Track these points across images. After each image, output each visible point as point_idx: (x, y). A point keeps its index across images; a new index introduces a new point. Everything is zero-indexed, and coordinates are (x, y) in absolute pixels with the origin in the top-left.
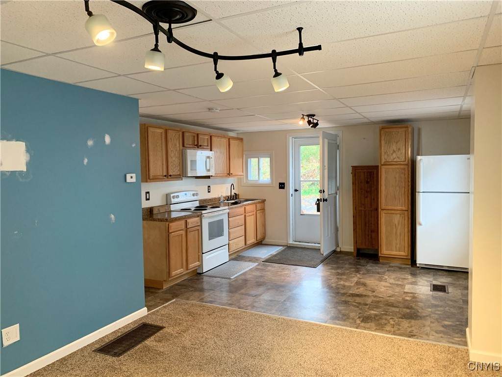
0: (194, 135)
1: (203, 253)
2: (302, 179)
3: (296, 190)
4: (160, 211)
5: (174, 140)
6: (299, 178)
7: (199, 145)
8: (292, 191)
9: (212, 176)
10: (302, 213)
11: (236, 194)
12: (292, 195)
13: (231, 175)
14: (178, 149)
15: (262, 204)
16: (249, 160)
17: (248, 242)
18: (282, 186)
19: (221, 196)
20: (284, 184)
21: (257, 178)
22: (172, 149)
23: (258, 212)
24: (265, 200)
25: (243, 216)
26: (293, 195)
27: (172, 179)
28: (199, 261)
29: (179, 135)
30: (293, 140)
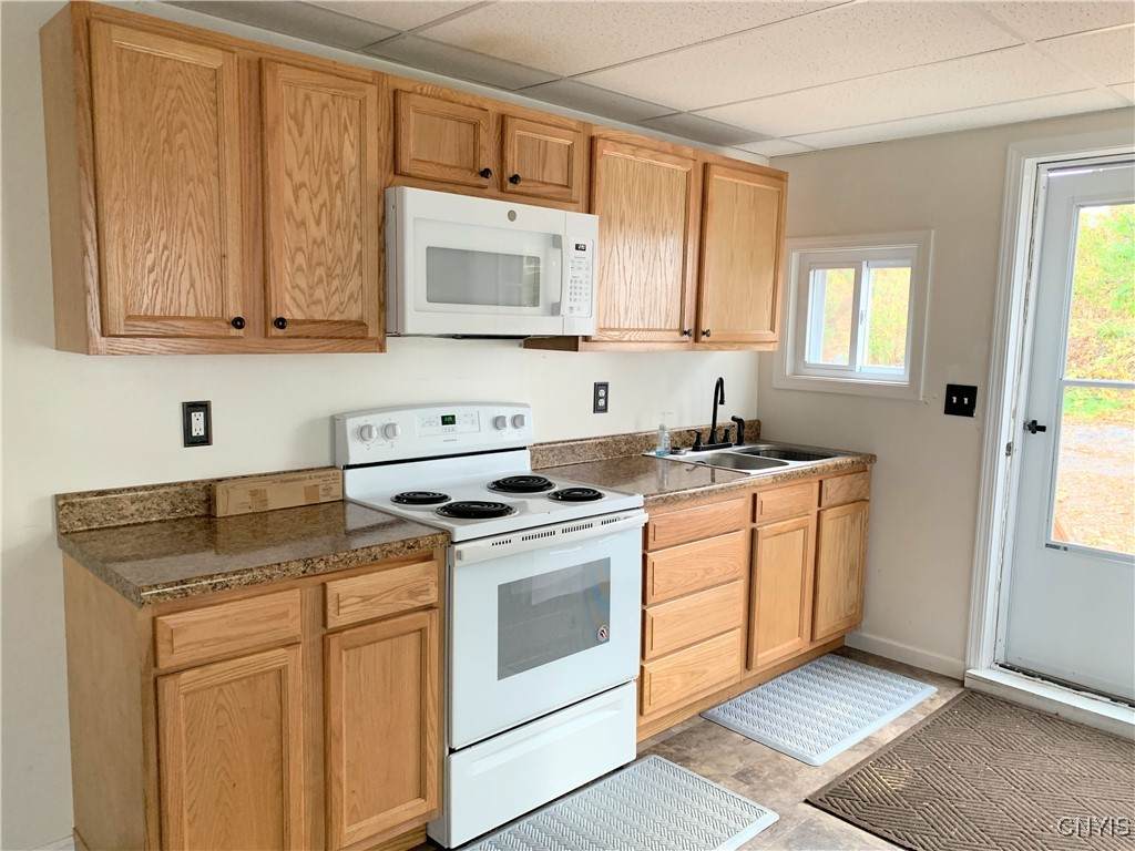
0: (476, 115)
1: (452, 751)
2: (1070, 375)
3: (1034, 427)
4: (265, 501)
5: (317, 127)
6: (1057, 364)
7: (510, 172)
8: (1009, 429)
9: (586, 339)
10: (1054, 539)
11: (740, 421)
12: (1009, 447)
13: (704, 338)
14: (353, 183)
15: (858, 480)
16: (816, 277)
17: (765, 656)
18: (961, 401)
19: (662, 428)
20: (971, 392)
21: (842, 359)
22: (298, 178)
23: (828, 515)
24: (872, 458)
25: (742, 538)
26: (1017, 446)
27: (295, 343)
28: (422, 794)
29: (362, 104)
30: (1044, 176)
